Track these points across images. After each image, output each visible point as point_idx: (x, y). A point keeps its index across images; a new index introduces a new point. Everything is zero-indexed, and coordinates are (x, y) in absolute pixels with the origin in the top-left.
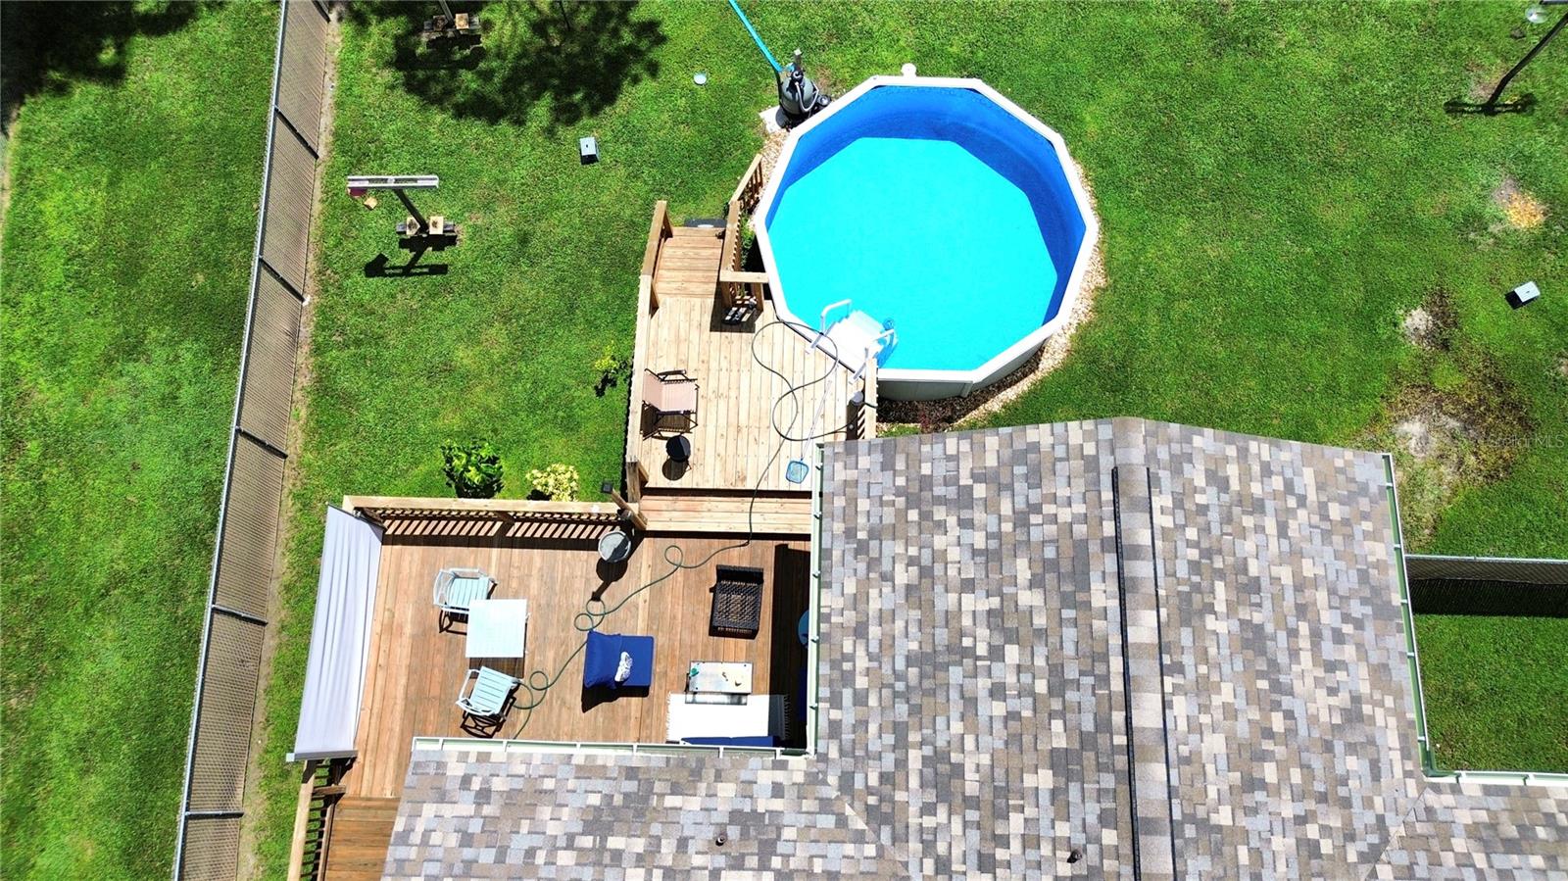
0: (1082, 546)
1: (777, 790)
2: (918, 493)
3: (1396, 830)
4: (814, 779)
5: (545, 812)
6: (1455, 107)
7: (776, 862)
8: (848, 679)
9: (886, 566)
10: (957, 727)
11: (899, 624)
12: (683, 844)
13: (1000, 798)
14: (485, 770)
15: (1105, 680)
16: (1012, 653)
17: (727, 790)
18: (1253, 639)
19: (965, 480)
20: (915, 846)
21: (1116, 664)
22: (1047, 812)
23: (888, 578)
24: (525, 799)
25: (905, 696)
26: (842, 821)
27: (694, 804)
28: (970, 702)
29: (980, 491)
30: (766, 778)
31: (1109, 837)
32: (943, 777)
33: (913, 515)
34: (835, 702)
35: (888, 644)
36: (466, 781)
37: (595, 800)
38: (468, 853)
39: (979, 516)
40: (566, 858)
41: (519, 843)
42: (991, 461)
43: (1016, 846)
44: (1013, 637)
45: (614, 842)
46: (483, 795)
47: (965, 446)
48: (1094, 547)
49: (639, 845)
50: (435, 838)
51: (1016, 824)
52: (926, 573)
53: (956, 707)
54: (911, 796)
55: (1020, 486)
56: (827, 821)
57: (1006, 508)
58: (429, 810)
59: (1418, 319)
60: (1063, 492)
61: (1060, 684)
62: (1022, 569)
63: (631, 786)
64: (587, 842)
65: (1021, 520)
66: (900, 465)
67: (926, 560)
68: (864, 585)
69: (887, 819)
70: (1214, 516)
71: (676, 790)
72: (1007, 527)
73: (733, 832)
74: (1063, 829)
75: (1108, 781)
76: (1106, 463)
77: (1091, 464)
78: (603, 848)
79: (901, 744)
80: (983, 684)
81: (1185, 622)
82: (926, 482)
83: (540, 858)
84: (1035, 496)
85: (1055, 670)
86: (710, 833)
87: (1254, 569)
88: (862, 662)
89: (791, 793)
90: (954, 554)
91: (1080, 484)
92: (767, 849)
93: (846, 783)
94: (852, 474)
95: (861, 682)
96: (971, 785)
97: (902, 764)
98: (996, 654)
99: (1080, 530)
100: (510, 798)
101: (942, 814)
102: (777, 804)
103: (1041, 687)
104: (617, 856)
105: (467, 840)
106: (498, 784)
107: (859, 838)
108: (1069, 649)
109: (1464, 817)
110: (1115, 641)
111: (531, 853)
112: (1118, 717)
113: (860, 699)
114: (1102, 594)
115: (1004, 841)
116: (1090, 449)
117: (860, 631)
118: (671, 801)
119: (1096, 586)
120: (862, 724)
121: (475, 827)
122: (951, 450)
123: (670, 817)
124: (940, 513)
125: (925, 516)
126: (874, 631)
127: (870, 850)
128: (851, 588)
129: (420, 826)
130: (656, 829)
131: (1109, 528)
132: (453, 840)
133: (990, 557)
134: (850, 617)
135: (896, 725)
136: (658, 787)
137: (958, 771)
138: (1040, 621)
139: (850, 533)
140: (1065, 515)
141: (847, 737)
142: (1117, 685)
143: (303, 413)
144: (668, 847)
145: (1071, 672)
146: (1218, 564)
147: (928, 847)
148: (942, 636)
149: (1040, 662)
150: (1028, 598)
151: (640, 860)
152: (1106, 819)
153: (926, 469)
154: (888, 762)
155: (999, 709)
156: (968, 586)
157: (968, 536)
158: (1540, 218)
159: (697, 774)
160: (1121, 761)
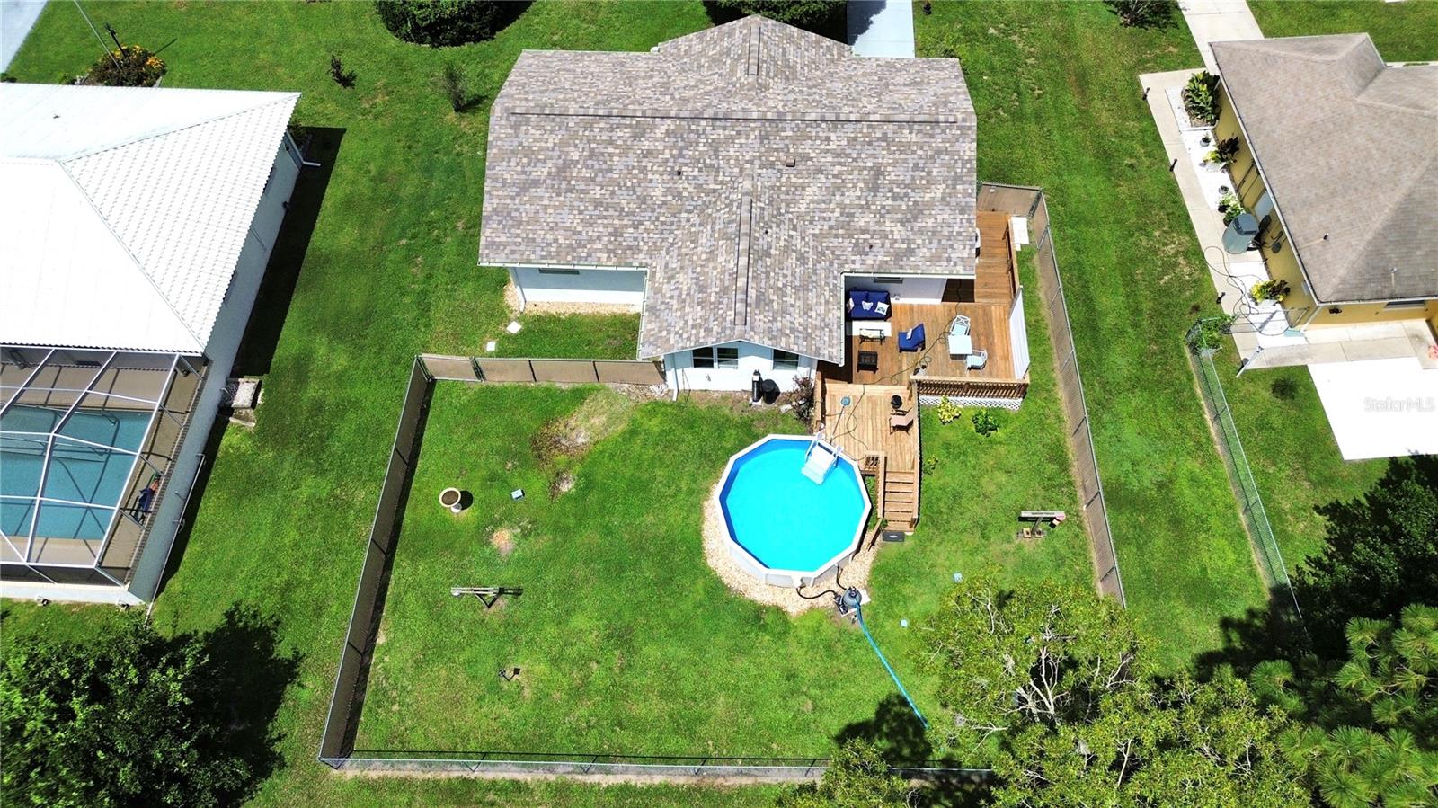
0: (757, 306)
1: (853, 262)
2: (807, 337)
3: (663, 252)
4: (842, 265)
5: (928, 255)
6: (518, 592)
7: (853, 241)
8: (831, 290)
9: (819, 318)
10: (798, 270)
11: (815, 301)
12: (883, 246)
13: (787, 250)
14: (950, 268)
15: (754, 272)
16: (780, 285)
17: (870, 262)
18: (702, 289)
19: (792, 336)
20: (811, 244)
21: (750, 274)
22: (773, 244)
23: (818, 315)
24: (935, 259)
25: (813, 282)
26: (833, 253)
27: (880, 258)
28: (793, 275)
29: (788, 331)
30: (857, 266)
31: (757, 235)
32: (802, 258)
33: (810, 331)
34: (835, 285)
35: (818, 296)
36: (955, 264)
37: (912, 259)
38: (950, 242)
39: (788, 324)
40: (919, 241)
41: (934, 246)
42: (783, 339)
43: (782, 238)
44: (780, 289)
45: (905, 246)
46: (949, 260)
47: (792, 346)
48: (754, 306)
49: (897, 245)
50: (962, 247)
51: (782, 243)
52: (806, 313)
53: (798, 275)
54: (811, 256)
55: (774, 329)
56: (837, 253)
57: (779, 324)
58: (966, 255)
59: (565, 487)
60: (761, 323)
61: (767, 274)
62: (775, 306)
63: (901, 263)
64: (913, 246)
65: (775, 319)
66: (814, 347)
67: (806, 317)
68: (826, 315)
69: (819, 252)
70: (712, 318)
71: (886, 262)
72: (779, 319)
73: (867, 249)
74: (769, 239)
75: (755, 247)
76: (748, 327)
77: (752, 329)
78: (908, 244)
79: (815, 271)
80: (789, 278)
81: (726, 288)
82: (805, 339)
83: (927, 241)
84: (770, 325)
85: (768, 277)
86: (874, 249)
87: (699, 308)
88: (827, 293)
89: (849, 261)
90: (797, 316)
91: (756, 324)
92: (856, 245)
93: (831, 264)
94: (830, 349)
95: (827, 288)
96: (794, 255)
97: (814, 265)
98: (785, 286)
99: (757, 312)
100: (940, 259)
101: (803, 250)
102: (853, 258)
103: (772, 274)
104: (903, 243)
105: (951, 246)
106: (945, 263)
107: (828, 248)
108: (763, 281)
109: (641, 256)
110: (750, 280)
111: (930, 243)
112: (751, 261)
113: (827, 284)
114: (752, 293)
115: (785, 240)
116: (752, 333)
117: (827, 302)
118: (888, 259)
119: (754, 295)
120: (827, 277)
121: (949, 251)
122: (796, 347)
123: (887, 253)
124: (801, 328)
125: (806, 329)
126: (823, 301)
127: (824, 244)
128: (830, 315)
129: (967, 250)
130: (891, 250)
131: (749, 310)
132: (955, 246)
133: (784, 312)
134: (831, 307)
135: (816, 274)
136: (892, 263)
137: (797, 259)
138: (771, 291)
139: (831, 331)
140: (762, 317)
141: (831, 275)
142: (751, 269)
143: (1070, 455)
144: (887, 245)
145: (763, 276)
146: (712, 306)
147: (807, 243)
148: (801, 294)
149: (772, 281)
150: (775, 298)
151: (896, 241)
152: (758, 239)
153: (805, 343)
154: (818, 266)
155: (785, 272)
156: (792, 306)
157: (792, 319)
158: (494, 535)
159: (880, 266)
160: (751, 251)
